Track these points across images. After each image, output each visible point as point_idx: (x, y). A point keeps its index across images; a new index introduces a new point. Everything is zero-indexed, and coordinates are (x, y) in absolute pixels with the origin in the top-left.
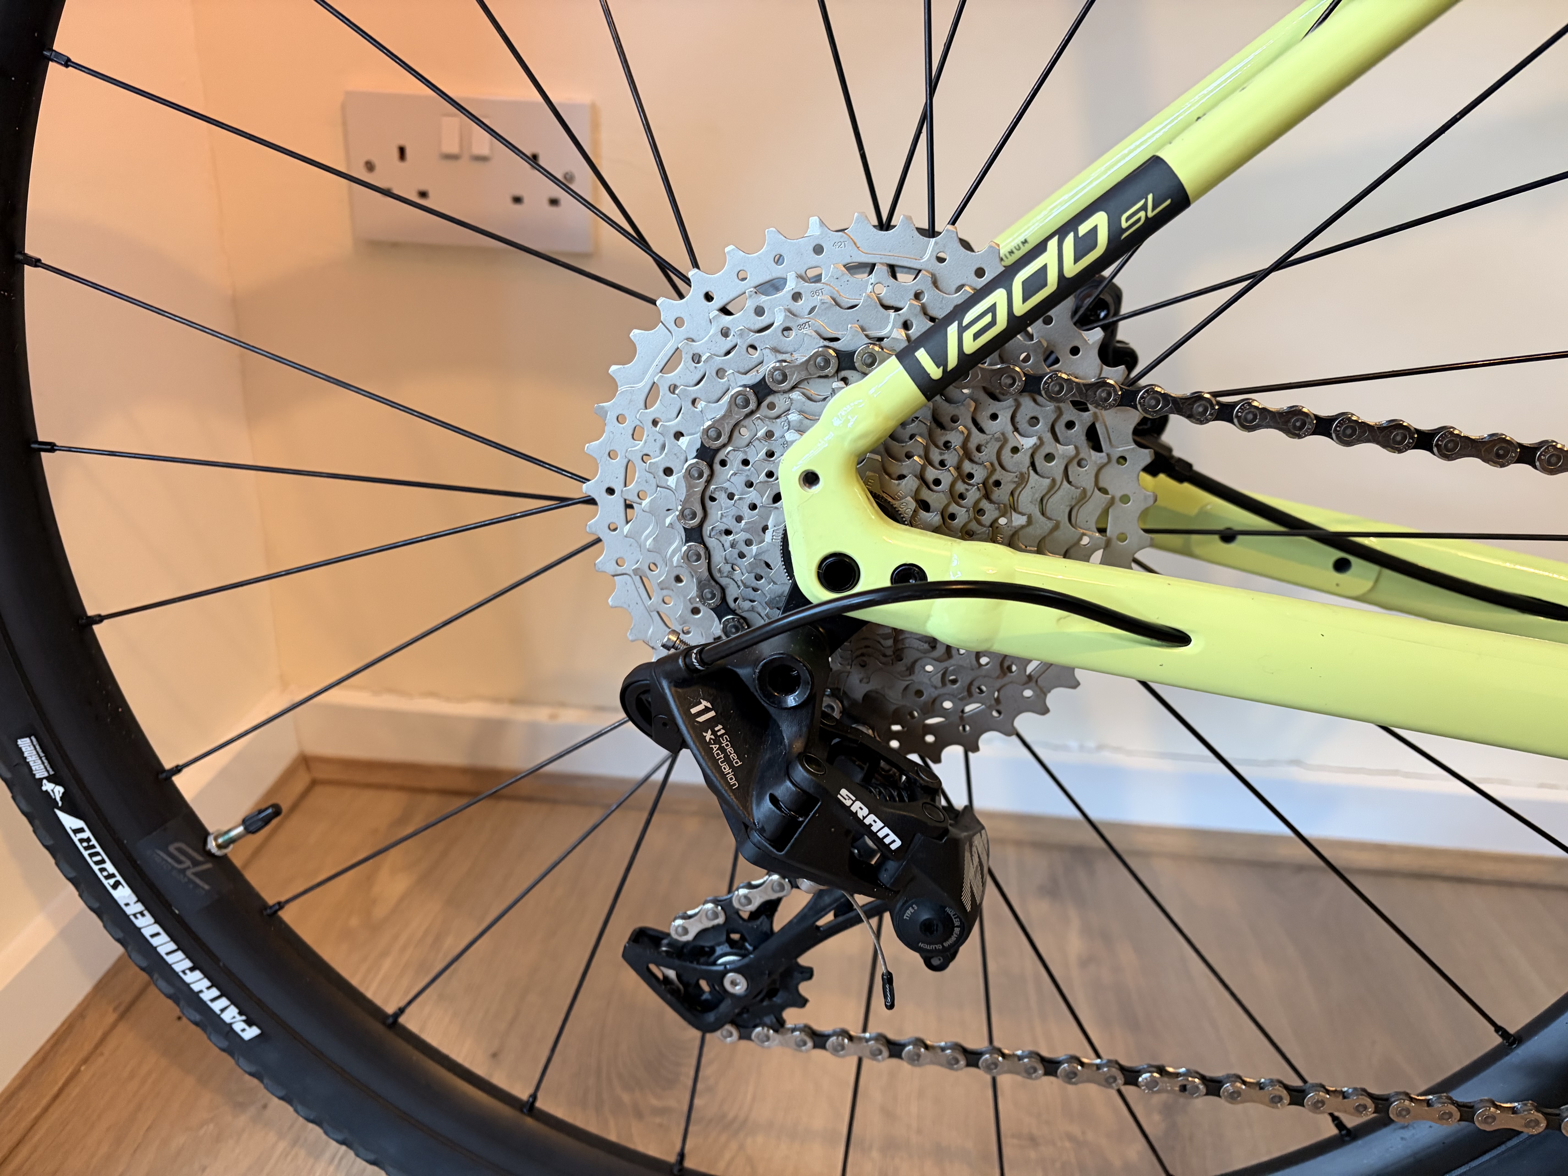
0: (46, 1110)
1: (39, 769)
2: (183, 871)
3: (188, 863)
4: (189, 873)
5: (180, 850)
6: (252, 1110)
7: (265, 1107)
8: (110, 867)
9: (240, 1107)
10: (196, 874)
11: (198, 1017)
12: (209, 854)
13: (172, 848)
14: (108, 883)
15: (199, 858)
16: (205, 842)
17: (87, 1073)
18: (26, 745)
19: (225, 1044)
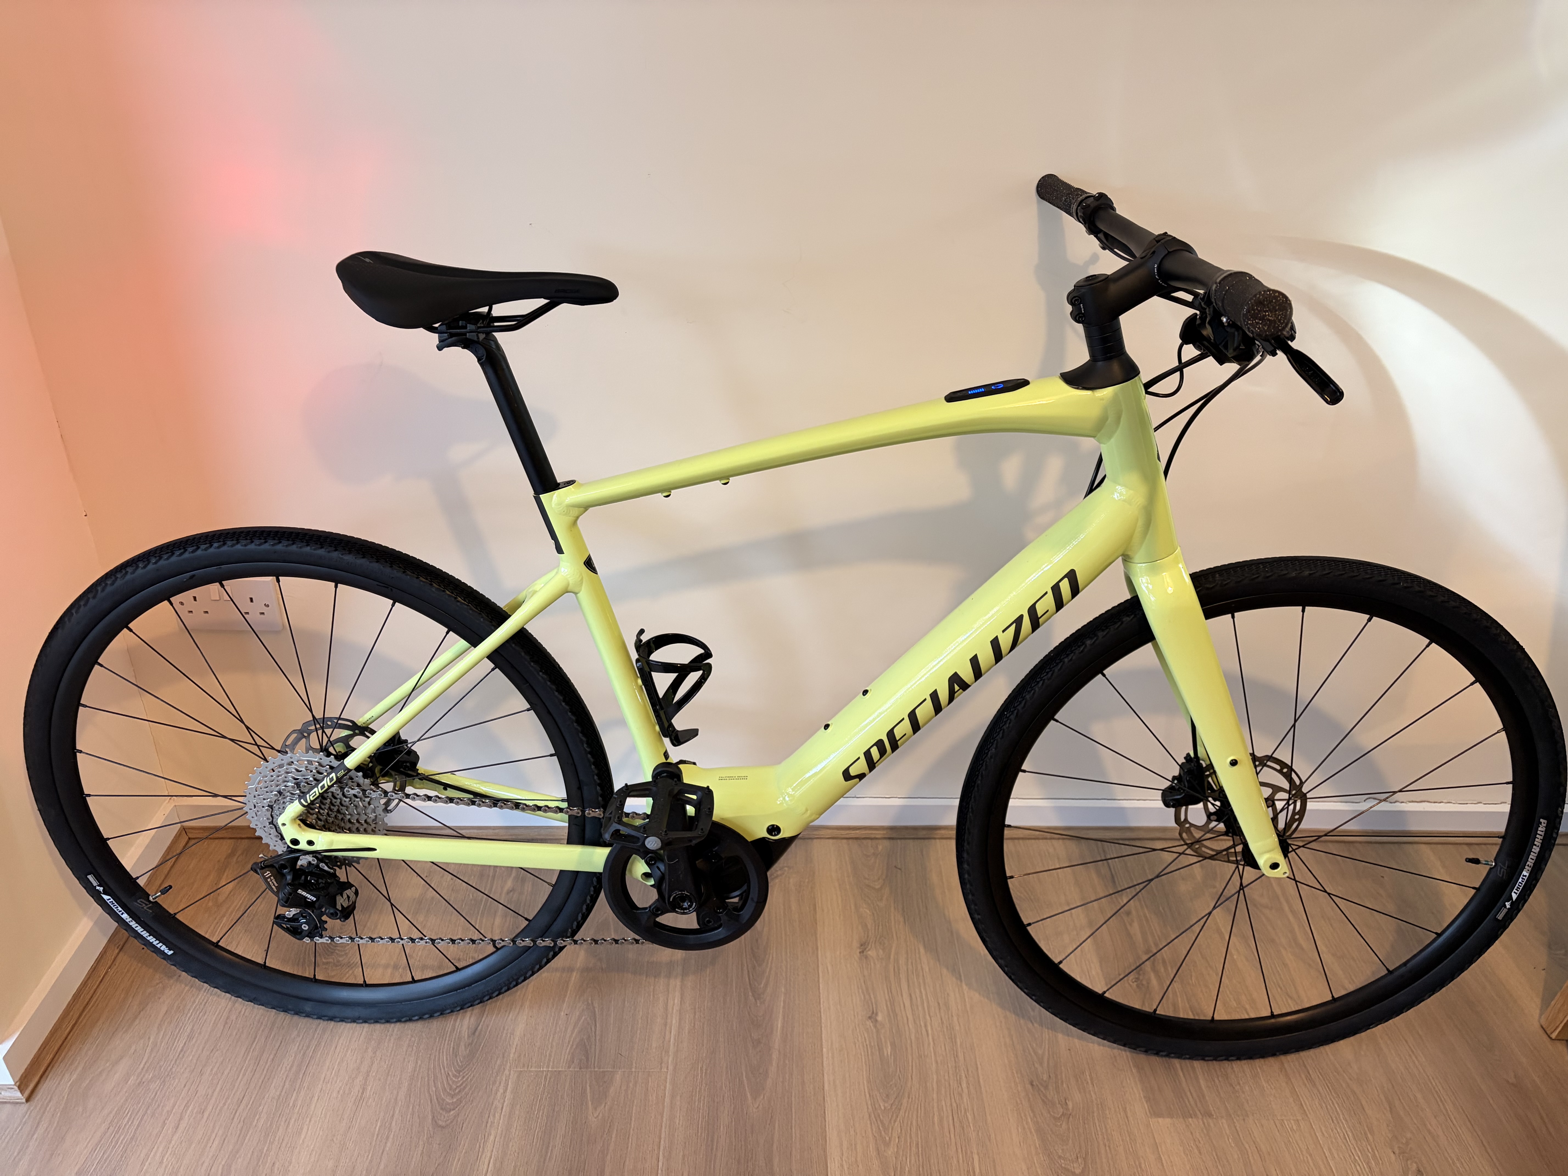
0: (98, 987)
1: (95, 883)
2: (143, 908)
3: (144, 905)
4: (145, 908)
5: (141, 901)
6: (175, 977)
7: (180, 976)
8: (120, 909)
9: (171, 977)
10: (147, 908)
11: (153, 950)
12: (150, 902)
13: (138, 901)
14: (120, 913)
15: (147, 903)
16: (149, 898)
17: (111, 972)
18: (90, 877)
19: (163, 957)
